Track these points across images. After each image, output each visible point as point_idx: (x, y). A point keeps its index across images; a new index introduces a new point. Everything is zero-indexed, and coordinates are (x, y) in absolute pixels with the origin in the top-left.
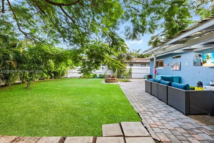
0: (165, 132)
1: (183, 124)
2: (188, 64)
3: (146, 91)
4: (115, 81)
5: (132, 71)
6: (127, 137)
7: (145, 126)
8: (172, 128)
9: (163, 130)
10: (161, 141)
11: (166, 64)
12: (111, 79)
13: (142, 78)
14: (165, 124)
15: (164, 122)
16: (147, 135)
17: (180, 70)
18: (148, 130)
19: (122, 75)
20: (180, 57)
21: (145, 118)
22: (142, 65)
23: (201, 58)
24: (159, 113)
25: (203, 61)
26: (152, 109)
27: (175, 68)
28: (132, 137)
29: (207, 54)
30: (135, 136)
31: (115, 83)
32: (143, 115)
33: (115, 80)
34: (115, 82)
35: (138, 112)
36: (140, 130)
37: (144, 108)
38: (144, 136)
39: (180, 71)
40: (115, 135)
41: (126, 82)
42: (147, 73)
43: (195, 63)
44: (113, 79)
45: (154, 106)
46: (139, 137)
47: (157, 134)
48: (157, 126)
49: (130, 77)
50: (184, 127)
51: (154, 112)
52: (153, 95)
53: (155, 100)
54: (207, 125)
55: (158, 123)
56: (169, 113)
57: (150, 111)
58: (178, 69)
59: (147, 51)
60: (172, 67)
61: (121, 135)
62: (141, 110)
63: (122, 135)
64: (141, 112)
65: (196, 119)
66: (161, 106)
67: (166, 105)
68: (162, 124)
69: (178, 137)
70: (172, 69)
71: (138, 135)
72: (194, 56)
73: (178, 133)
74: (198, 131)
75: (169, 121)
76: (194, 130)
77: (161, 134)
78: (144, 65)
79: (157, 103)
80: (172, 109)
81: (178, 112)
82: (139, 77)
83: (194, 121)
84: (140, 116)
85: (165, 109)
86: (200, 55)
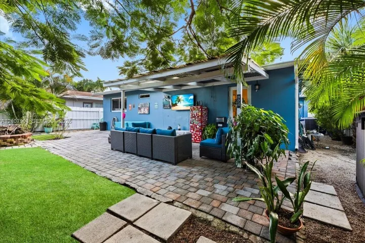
0: (171, 189)
1: (178, 174)
2: (157, 106)
3: (112, 149)
4: (25, 140)
5: (66, 115)
6: (135, 220)
7: (146, 195)
8: (174, 183)
9: (167, 189)
10: (173, 200)
11: (130, 105)
12: (11, 138)
13: (87, 129)
14: (165, 182)
15: (162, 180)
16: (157, 203)
17: (149, 113)
18: (152, 197)
19: (38, 126)
20: (148, 96)
21: (140, 185)
22: (85, 105)
23: (170, 100)
24: (150, 172)
25: (172, 103)
26: (139, 170)
27: (142, 111)
28: (142, 216)
29: (178, 96)
30: (144, 212)
31: (27, 146)
32: (134, 182)
33: (25, 137)
34: (26, 143)
35: (123, 182)
36: (146, 203)
37: (129, 174)
38: (154, 207)
39: (149, 115)
40: (115, 231)
41: (57, 138)
42: (97, 118)
43: (164, 106)
44: (19, 137)
45: (138, 166)
46: (149, 211)
47: (165, 195)
48: (160, 188)
49: (62, 129)
50: (181, 176)
51: (145, 174)
52: (127, 153)
53: (134, 159)
54: (193, 167)
55: (158, 184)
56: (159, 168)
57: (139, 175)
58: (146, 113)
59: (112, 82)
60: (140, 109)
61: (124, 224)
62: (125, 177)
63: (126, 223)
64: (128, 180)
65: (184, 165)
66: (147, 163)
67: (151, 161)
68: (162, 184)
69: (183, 188)
70: (139, 113)
71: (148, 209)
72: (164, 97)
73: (181, 185)
74: (191, 175)
75: (167, 177)
76: (189, 175)
77: (169, 194)
78: (89, 105)
79: (139, 162)
80: (160, 163)
81: (167, 165)
82: (82, 128)
83: (184, 168)
84: (131, 186)
85: (152, 165)
86: (169, 97)
